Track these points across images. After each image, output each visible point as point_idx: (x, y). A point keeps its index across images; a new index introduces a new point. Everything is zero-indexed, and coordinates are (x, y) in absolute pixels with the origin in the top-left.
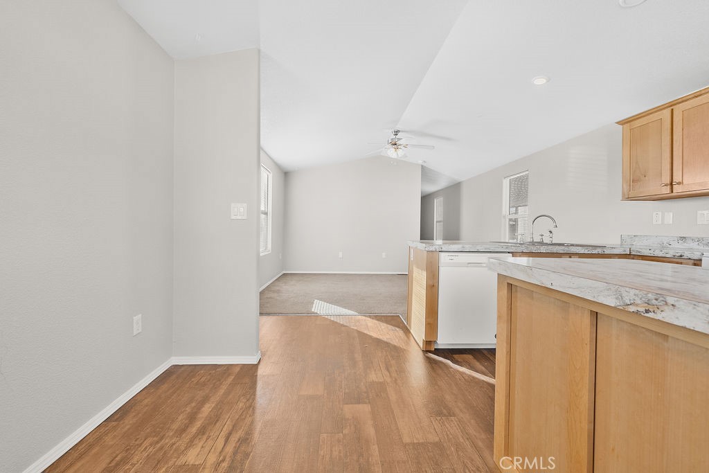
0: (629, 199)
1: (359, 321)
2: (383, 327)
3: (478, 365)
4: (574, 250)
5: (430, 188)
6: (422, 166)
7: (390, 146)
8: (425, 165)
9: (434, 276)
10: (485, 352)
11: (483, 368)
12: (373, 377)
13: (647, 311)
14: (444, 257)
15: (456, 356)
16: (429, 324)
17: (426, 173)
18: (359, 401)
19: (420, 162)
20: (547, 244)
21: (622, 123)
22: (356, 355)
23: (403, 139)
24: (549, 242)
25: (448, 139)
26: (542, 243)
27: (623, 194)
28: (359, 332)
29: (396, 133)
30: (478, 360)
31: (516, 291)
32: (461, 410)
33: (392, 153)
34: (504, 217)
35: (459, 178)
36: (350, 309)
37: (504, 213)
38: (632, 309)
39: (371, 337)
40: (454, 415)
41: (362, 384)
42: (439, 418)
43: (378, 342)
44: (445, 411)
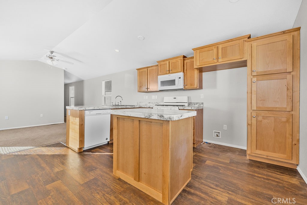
0: (139, 92)
1: (35, 150)
2: (53, 149)
3: (101, 151)
4: (128, 107)
5: (68, 82)
6: (64, 70)
7: (48, 58)
8: (66, 70)
9: (82, 120)
10: (103, 146)
11: (103, 151)
12: (56, 170)
13: (149, 117)
14: (87, 113)
15: (92, 151)
16: (81, 141)
17: (66, 74)
18: (53, 181)
19: (64, 68)
20: (120, 106)
21: (138, 69)
22: (42, 165)
23: (57, 56)
24: (120, 105)
25: (81, 62)
26: (118, 105)
27: (138, 91)
28: (38, 155)
29: (52, 52)
30: (101, 149)
31: (120, 119)
32: (100, 166)
33: (49, 62)
34: (103, 96)
35: (83, 78)
36: (27, 146)
37: (103, 94)
38: (147, 117)
39: (48, 155)
40: (97, 168)
41: (52, 174)
42: (92, 171)
43: (53, 156)
44: (94, 169)
